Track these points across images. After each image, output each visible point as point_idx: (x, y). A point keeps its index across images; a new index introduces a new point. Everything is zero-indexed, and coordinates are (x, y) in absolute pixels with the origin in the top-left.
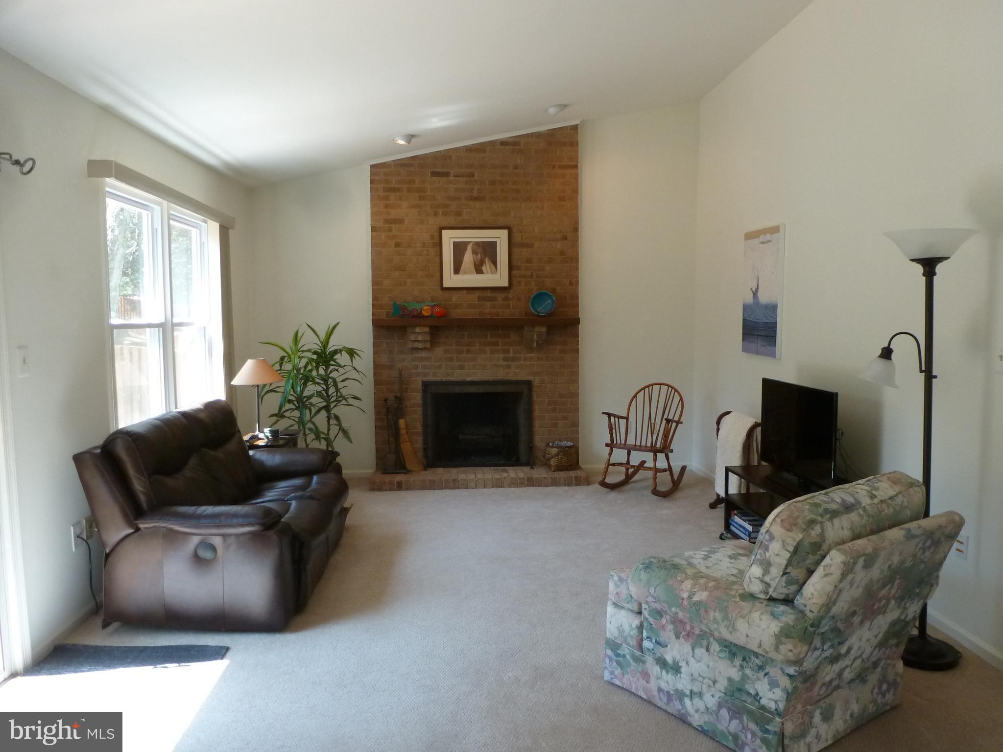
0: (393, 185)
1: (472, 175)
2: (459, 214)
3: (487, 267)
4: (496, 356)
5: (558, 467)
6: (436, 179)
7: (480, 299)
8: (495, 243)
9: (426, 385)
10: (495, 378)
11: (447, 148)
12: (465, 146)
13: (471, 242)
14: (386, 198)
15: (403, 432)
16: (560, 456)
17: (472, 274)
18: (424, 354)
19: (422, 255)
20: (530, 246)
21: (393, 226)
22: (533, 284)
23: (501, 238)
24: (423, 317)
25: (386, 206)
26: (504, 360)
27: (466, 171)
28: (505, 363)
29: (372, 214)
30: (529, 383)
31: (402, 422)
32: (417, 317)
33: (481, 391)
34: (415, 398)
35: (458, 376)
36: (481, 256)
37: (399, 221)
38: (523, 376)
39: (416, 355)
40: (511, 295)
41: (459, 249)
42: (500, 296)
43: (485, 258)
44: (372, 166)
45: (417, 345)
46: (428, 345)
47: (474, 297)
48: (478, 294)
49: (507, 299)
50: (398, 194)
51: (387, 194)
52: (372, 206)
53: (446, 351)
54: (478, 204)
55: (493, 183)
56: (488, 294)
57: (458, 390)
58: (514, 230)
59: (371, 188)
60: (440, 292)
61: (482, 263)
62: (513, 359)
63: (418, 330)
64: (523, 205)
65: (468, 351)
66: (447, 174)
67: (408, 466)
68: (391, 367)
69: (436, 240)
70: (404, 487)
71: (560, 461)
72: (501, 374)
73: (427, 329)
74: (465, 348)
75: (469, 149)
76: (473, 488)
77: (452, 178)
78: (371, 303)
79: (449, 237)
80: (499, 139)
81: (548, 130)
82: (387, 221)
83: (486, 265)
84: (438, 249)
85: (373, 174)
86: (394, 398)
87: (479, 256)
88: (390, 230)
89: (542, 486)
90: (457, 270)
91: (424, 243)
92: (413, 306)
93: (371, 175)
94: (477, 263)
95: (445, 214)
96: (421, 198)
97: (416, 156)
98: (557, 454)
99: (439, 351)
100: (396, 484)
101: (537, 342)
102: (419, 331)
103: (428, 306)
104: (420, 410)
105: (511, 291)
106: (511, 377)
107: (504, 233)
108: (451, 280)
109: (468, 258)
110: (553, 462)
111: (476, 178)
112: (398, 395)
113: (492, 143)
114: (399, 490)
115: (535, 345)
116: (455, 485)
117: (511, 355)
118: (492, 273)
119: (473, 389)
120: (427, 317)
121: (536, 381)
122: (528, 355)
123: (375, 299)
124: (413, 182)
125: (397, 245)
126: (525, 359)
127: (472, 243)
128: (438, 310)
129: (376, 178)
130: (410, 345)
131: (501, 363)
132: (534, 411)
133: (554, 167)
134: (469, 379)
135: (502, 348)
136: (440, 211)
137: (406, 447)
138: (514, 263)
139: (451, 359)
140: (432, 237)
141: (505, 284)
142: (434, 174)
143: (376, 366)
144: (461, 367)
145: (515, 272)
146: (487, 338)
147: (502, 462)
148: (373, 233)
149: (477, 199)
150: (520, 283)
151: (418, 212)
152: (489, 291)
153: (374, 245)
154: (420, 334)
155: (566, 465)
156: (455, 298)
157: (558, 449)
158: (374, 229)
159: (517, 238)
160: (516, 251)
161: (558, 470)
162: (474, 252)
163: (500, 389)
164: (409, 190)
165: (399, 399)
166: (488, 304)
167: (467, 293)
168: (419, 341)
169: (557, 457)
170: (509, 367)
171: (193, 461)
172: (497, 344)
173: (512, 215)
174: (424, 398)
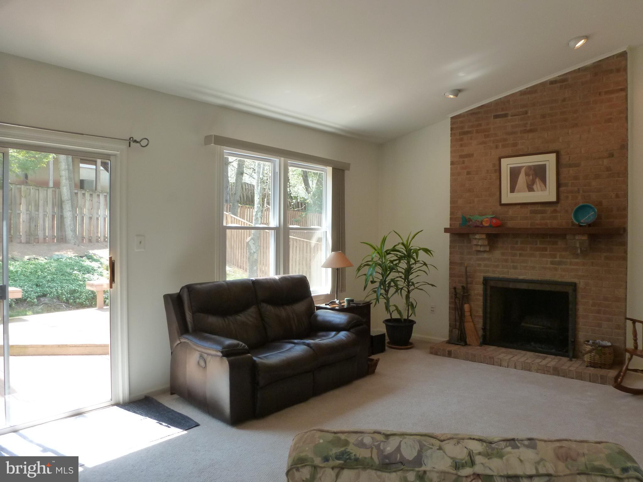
0: (466, 129)
1: (526, 113)
2: (515, 145)
3: (538, 184)
4: (544, 259)
5: (590, 364)
6: (498, 120)
7: (533, 212)
8: (545, 165)
9: (486, 281)
10: (543, 278)
11: (506, 95)
12: (520, 91)
13: (524, 166)
14: (462, 140)
15: (467, 314)
16: (593, 354)
17: (524, 192)
18: (485, 255)
19: (486, 180)
20: (577, 165)
21: (466, 159)
22: (580, 198)
23: (550, 160)
24: (483, 227)
25: (461, 146)
26: (552, 263)
27: (521, 110)
28: (552, 266)
29: (451, 152)
30: (574, 286)
31: (466, 307)
32: (479, 227)
33: (531, 288)
34: (478, 290)
35: (513, 274)
36: (533, 178)
37: (470, 155)
38: (568, 278)
39: (480, 256)
40: (558, 208)
41: (514, 173)
42: (549, 209)
43: (536, 178)
44: (452, 118)
45: (479, 248)
46: (487, 249)
47: (526, 211)
48: (530, 208)
49: (555, 211)
50: (470, 135)
51: (461, 137)
52: (452, 146)
53: (503, 254)
54: (531, 135)
55: (543, 116)
56: (539, 208)
57: (511, 286)
58: (562, 153)
59: (451, 133)
60: (499, 208)
61: (533, 182)
62: (560, 263)
63: (477, 236)
64: (570, 131)
65: (521, 255)
66: (505, 115)
67: (468, 341)
68: (461, 264)
69: (497, 168)
70: (453, 355)
71: (592, 358)
72: (548, 276)
73: (484, 236)
74: (518, 252)
75: (523, 93)
76: (506, 367)
77: (510, 118)
78: (449, 217)
79: (507, 164)
80: (549, 80)
81: (594, 63)
82: (461, 156)
83: (537, 185)
84: (498, 174)
85: (452, 124)
86: (461, 288)
87: (531, 177)
88: (463, 163)
89: (567, 377)
90: (512, 190)
91: (488, 171)
92: (477, 218)
93: (451, 125)
94: (529, 183)
95: (504, 146)
96: (487, 136)
97: (482, 106)
98: (590, 352)
99: (497, 254)
100: (447, 352)
101: (581, 249)
102: (478, 238)
103: (487, 218)
104: (481, 298)
105: (559, 205)
106: (557, 278)
107: (552, 157)
108: (508, 197)
109: (522, 179)
110: (587, 358)
111: (529, 114)
112: (465, 285)
113: (543, 84)
114: (448, 357)
115: (579, 251)
116: (491, 361)
117: (558, 259)
118: (542, 191)
119: (524, 286)
120: (486, 227)
121: (581, 284)
122: (573, 260)
123: (452, 213)
124: (480, 125)
125: (468, 173)
126: (571, 264)
127: (524, 168)
128: (494, 221)
129: (454, 126)
130: (474, 248)
131: (549, 265)
132: (578, 310)
133: (600, 94)
134: (521, 277)
135: (550, 253)
136: (500, 145)
137: (469, 326)
138: (562, 181)
139: (506, 261)
140: (494, 165)
141: (554, 199)
142: (496, 117)
143: (451, 263)
144: (515, 268)
145: (562, 189)
146: (537, 244)
147: (553, 351)
148: (452, 166)
149: (531, 131)
150: (567, 197)
151: (484, 147)
152: (539, 205)
153: (452, 174)
154: (479, 240)
155: (599, 363)
156: (511, 212)
157: (591, 347)
158: (452, 163)
159: (565, 159)
160: (564, 171)
161: (591, 366)
162: (527, 174)
163: (547, 288)
164: (477, 132)
165: (465, 289)
166: (539, 216)
167: (520, 208)
168: (481, 246)
169: (590, 354)
170: (556, 269)
171: (252, 310)
172: (546, 250)
173: (561, 141)
174: (485, 290)
